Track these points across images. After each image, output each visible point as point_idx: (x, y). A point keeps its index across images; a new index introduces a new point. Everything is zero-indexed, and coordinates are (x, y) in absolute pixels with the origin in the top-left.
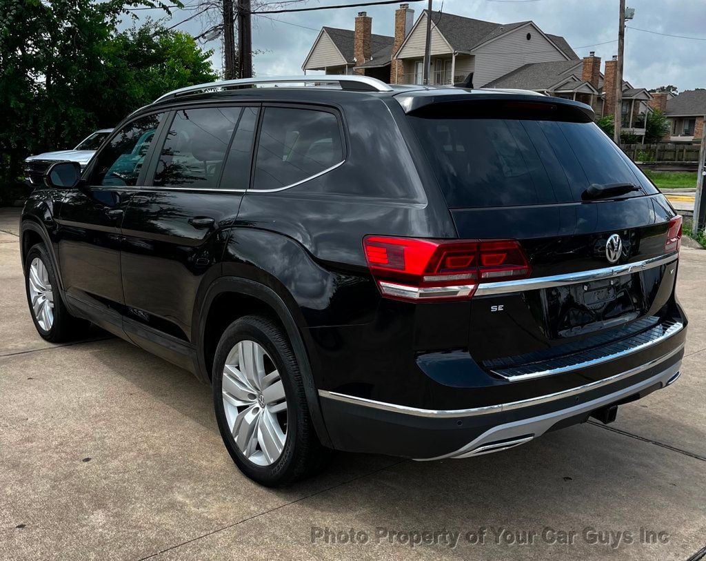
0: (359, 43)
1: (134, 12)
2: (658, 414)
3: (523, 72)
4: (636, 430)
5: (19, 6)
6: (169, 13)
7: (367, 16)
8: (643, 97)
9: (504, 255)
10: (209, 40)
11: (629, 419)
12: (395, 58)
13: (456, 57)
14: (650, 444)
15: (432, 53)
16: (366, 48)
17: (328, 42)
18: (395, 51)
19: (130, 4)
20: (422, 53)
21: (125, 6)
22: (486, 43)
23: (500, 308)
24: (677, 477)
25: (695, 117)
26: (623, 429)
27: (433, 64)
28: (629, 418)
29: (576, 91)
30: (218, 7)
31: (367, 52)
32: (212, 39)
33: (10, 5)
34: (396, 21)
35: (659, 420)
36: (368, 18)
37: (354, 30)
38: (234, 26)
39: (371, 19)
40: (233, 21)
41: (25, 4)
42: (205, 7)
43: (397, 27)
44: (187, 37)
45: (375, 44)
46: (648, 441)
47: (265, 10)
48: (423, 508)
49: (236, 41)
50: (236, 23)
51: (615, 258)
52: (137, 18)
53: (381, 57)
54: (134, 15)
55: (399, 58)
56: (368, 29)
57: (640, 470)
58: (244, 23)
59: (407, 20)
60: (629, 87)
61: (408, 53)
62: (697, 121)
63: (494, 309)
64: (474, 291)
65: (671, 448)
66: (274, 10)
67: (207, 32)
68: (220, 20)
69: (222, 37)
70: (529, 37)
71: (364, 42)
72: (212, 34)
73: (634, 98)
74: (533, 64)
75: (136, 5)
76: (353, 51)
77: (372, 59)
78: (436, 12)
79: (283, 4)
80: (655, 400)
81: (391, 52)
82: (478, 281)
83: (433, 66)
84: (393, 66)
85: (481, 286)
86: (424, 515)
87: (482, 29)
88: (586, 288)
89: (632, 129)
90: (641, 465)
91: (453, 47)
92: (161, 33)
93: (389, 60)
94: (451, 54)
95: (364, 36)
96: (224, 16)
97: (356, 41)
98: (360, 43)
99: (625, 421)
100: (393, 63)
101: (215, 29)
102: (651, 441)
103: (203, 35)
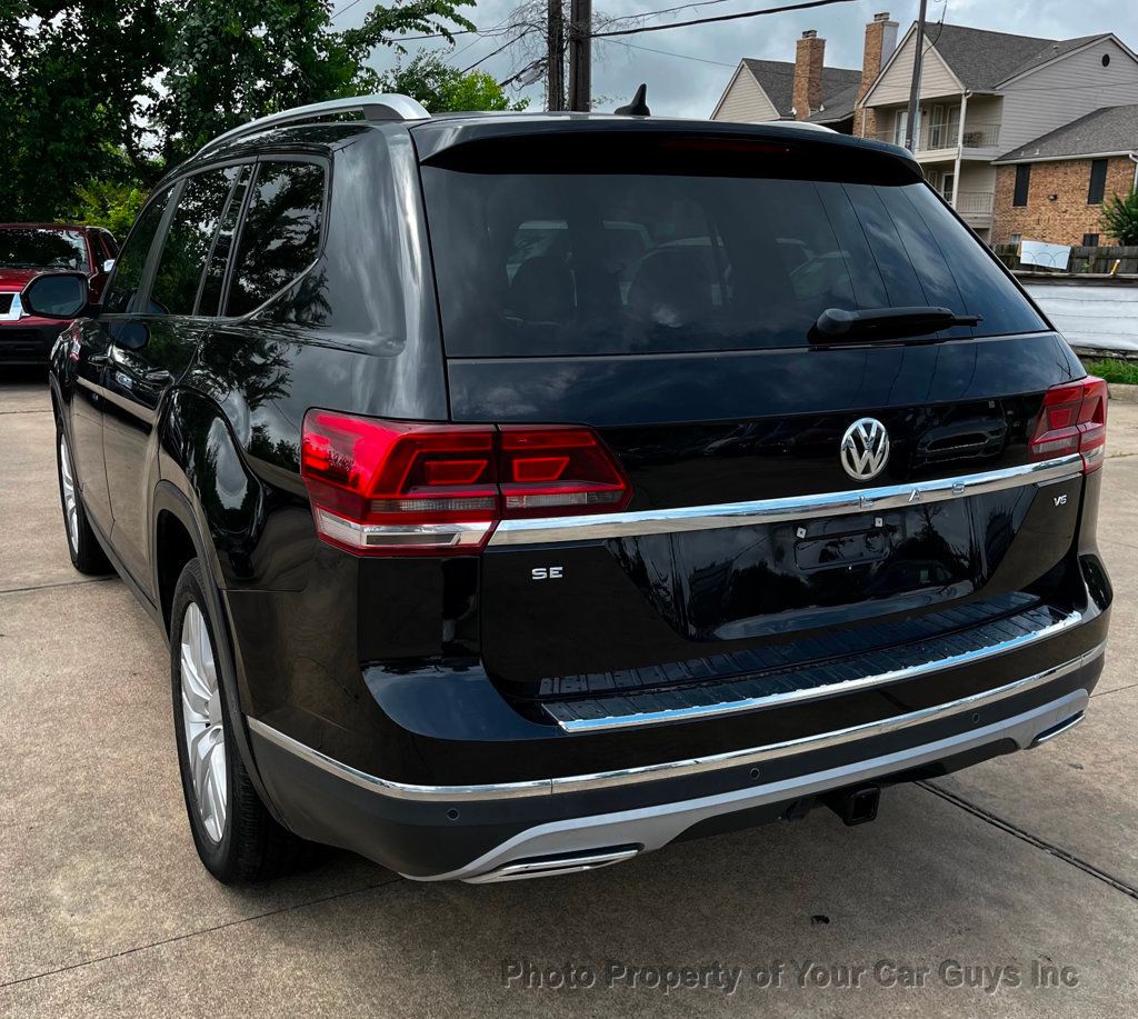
0: (801, 82)
1: (401, 43)
2: (1098, 786)
3: (1093, 123)
4: (1029, 819)
5: (212, 37)
6: (452, 41)
7: (818, 37)
9: (566, 460)
10: (527, 84)
11: (1026, 793)
12: (861, 106)
13: (968, 100)
14: (1047, 854)
15: (923, 94)
16: (813, 90)
17: (749, 83)
18: (861, 93)
19: (392, 29)
20: (906, 97)
21: (386, 33)
22: (1025, 74)
23: (555, 572)
24: (1064, 939)
26: (1003, 814)
27: (928, 113)
28: (1030, 789)
30: (540, 29)
31: (814, 98)
32: (531, 82)
33: (199, 36)
34: (867, 44)
35: (1094, 800)
36: (819, 40)
37: (793, 60)
38: (565, 58)
39: (824, 41)
40: (562, 51)
41: (220, 35)
42: (518, 31)
43: (867, 54)
44: (485, 80)
45: (830, 84)
46: (1045, 846)
47: (613, 30)
48: (485, 958)
49: (567, 82)
50: (567, 54)
51: (867, 470)
52: (405, 51)
53: (838, 105)
54: (400, 47)
55: (868, 105)
56: (817, 59)
57: (989, 914)
58: (580, 54)
59: (885, 41)
61: (884, 96)
63: (538, 573)
64: (489, 535)
65: (1086, 867)
66: (627, 30)
67: (523, 71)
68: (542, 50)
69: (545, 78)
70: (1106, 60)
71: (810, 82)
72: (532, 73)
74: (1113, 108)
75: (403, 32)
76: (791, 97)
77: (822, 109)
78: (933, 25)
79: (640, 18)
80: (1109, 753)
81: (856, 97)
82: (500, 512)
83: (927, 118)
84: (858, 120)
85: (505, 525)
86: (477, 975)
87: (1020, 51)
88: (801, 533)
90: (1000, 902)
91: (963, 82)
92: (437, 74)
93: (850, 110)
94: (960, 95)
95: (811, 72)
96: (549, 43)
97: (796, 80)
98: (804, 83)
99: (1016, 796)
100: (858, 114)
101: (536, 65)
102: (1049, 847)
103: (517, 77)
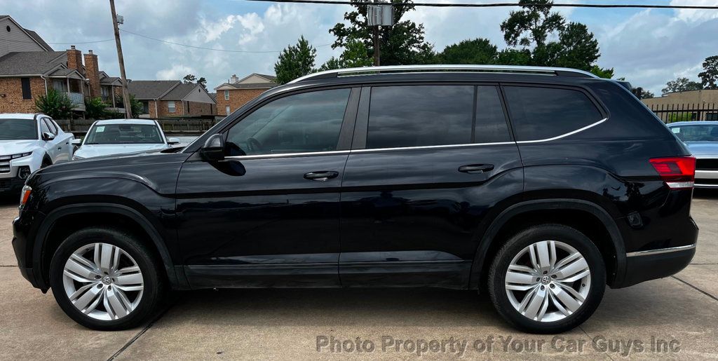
8: (119, 84)
25: (148, 100)
29: (68, 77)
60: (105, 76)
62: (149, 103)
70: (8, 29)
73: (112, 84)
89: (116, 109)
